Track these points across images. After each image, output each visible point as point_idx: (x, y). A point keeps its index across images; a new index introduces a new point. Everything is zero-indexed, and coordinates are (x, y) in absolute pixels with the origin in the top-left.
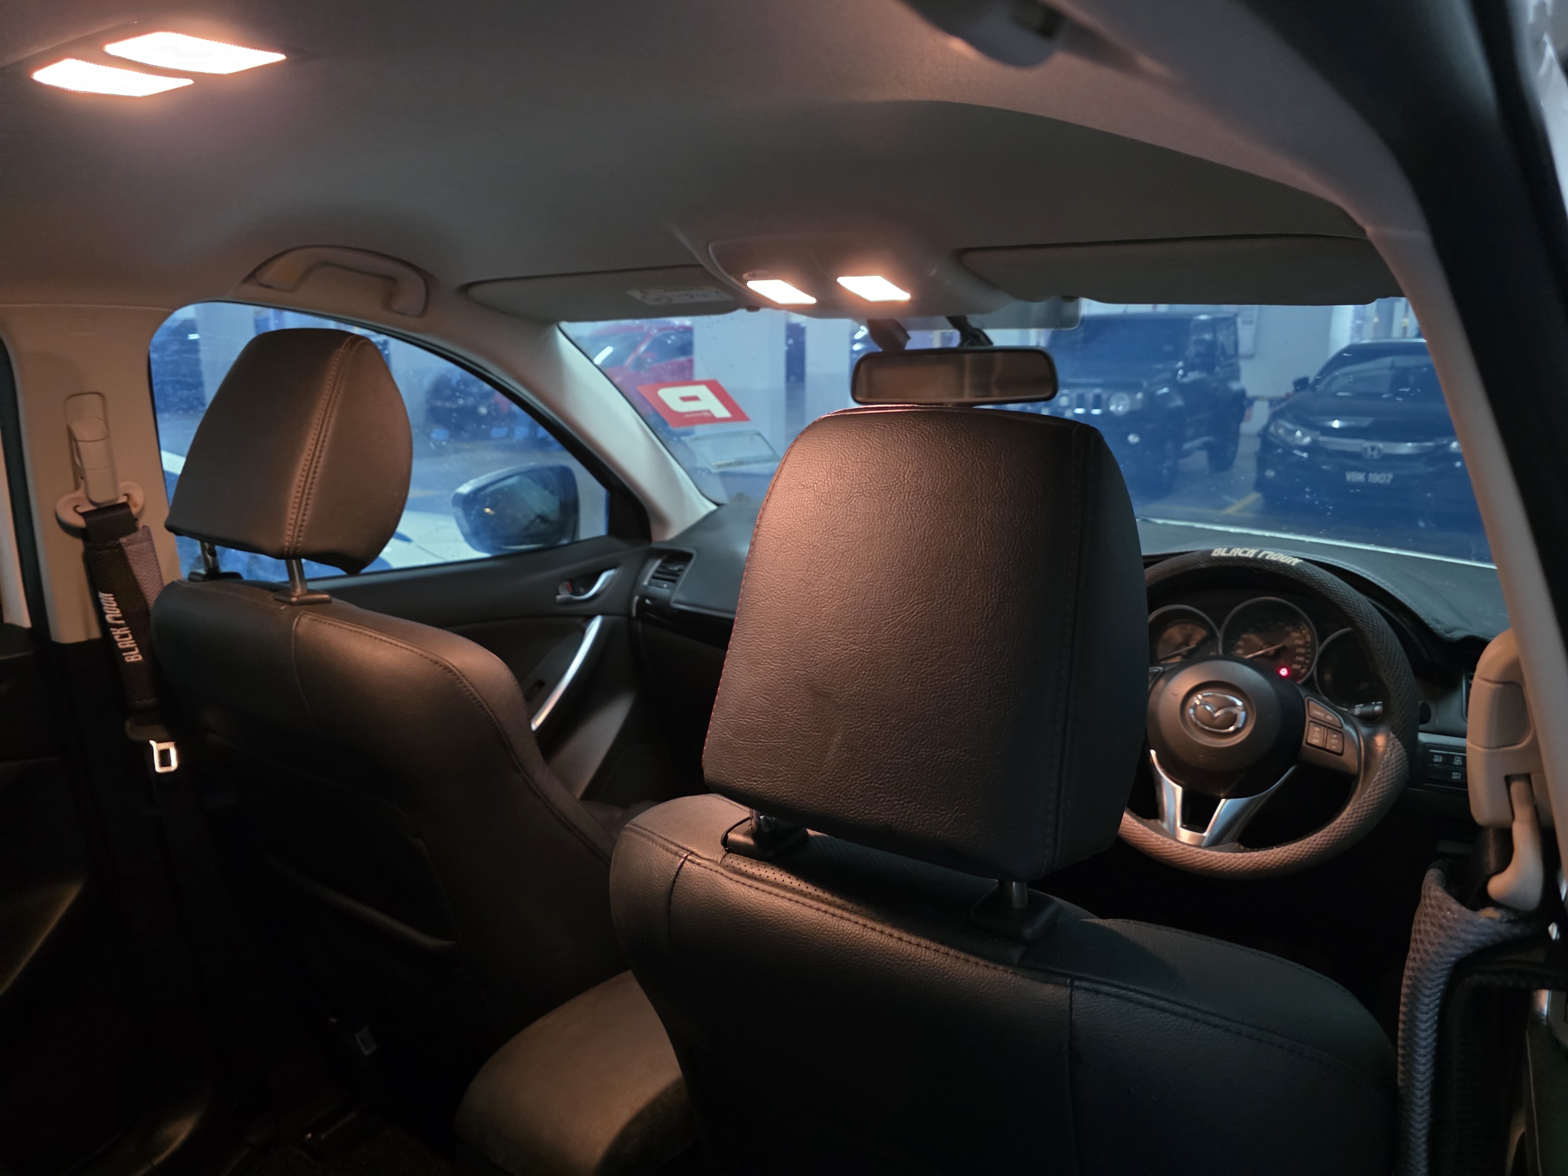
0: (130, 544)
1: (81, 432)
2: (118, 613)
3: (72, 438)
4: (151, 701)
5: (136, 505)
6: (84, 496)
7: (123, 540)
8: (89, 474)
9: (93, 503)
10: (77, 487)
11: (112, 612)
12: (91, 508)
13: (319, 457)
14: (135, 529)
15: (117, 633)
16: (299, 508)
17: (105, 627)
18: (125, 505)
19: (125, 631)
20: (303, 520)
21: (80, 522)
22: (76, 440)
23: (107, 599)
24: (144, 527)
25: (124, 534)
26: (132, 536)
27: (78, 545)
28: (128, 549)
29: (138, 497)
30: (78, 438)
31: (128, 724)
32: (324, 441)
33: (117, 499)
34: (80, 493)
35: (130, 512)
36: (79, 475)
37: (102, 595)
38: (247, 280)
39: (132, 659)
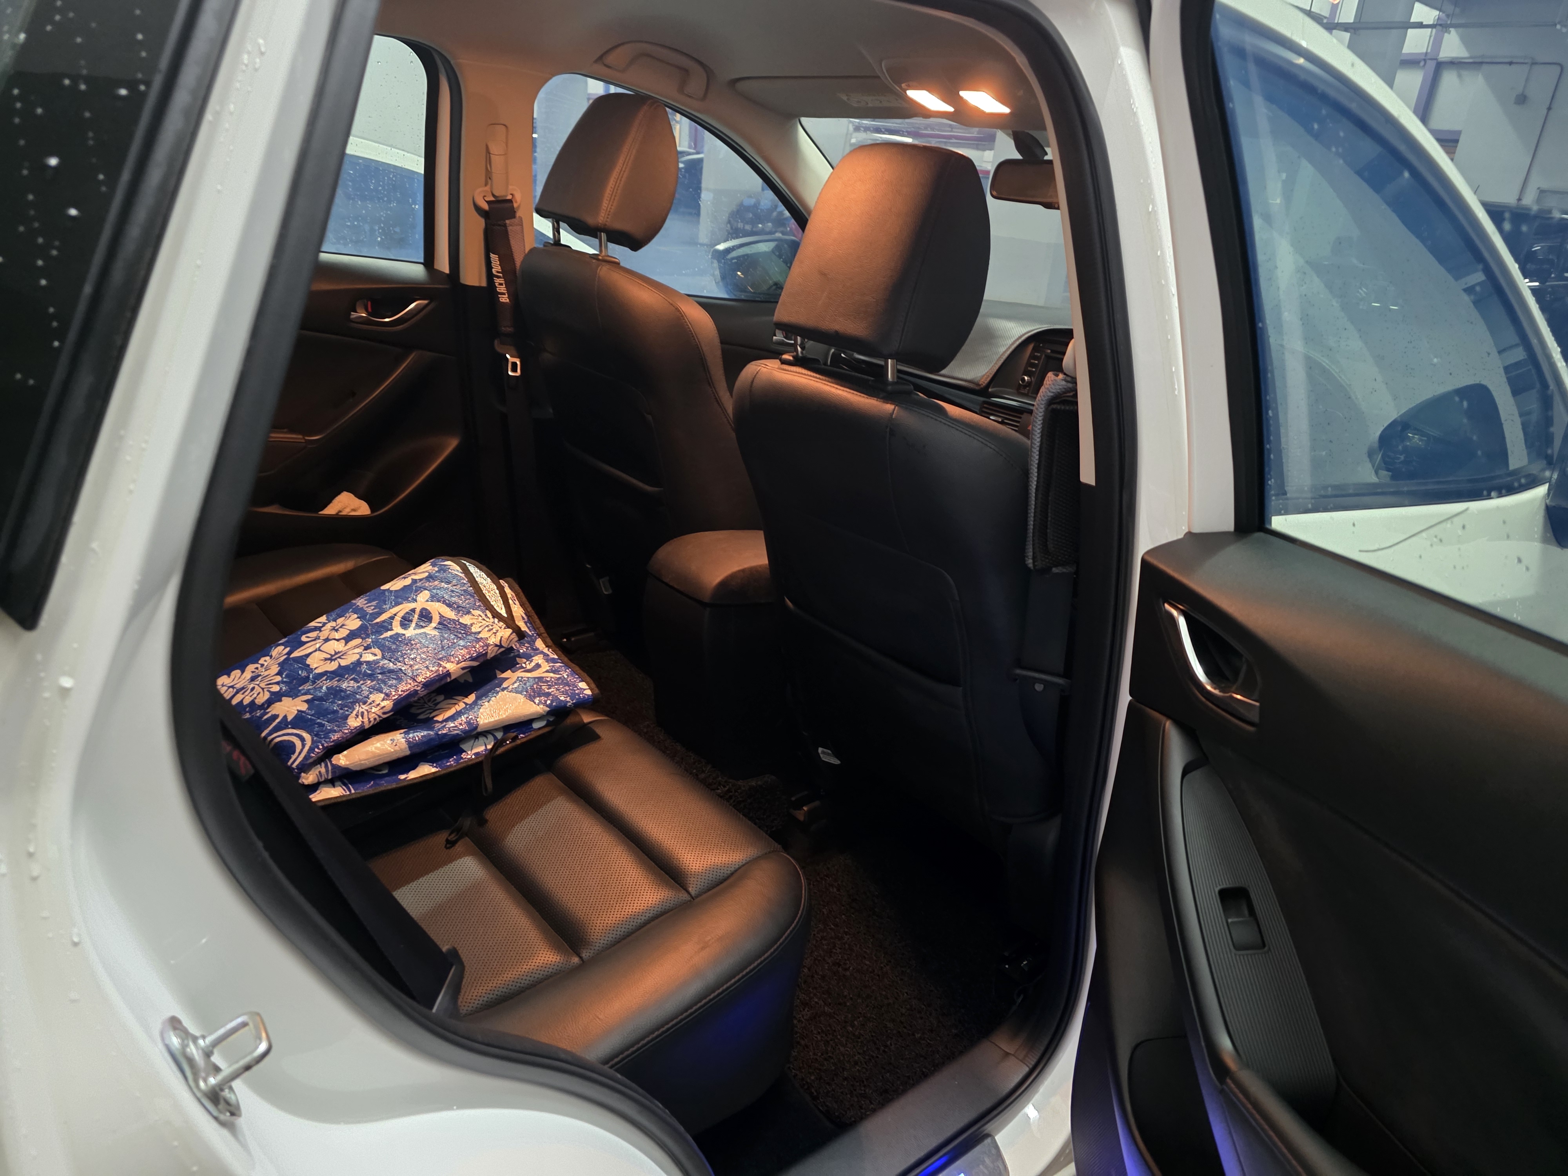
0: (511, 225)
1: (494, 149)
2: (499, 269)
3: (488, 152)
4: (510, 330)
5: (516, 202)
6: (489, 190)
7: (507, 222)
8: (494, 177)
9: (494, 196)
10: (486, 185)
11: (496, 268)
12: (492, 199)
13: (624, 171)
14: (514, 217)
15: (497, 281)
16: (610, 201)
17: (490, 276)
18: (510, 201)
19: (502, 281)
20: (611, 208)
21: (486, 207)
22: (489, 153)
23: (494, 257)
24: (519, 217)
25: (508, 219)
26: (513, 220)
27: (481, 222)
28: (509, 228)
29: (518, 197)
30: (491, 152)
31: (496, 342)
32: (628, 162)
33: (506, 196)
34: (488, 188)
35: (513, 206)
36: (489, 176)
37: (492, 255)
38: (596, 61)
39: (503, 301)
